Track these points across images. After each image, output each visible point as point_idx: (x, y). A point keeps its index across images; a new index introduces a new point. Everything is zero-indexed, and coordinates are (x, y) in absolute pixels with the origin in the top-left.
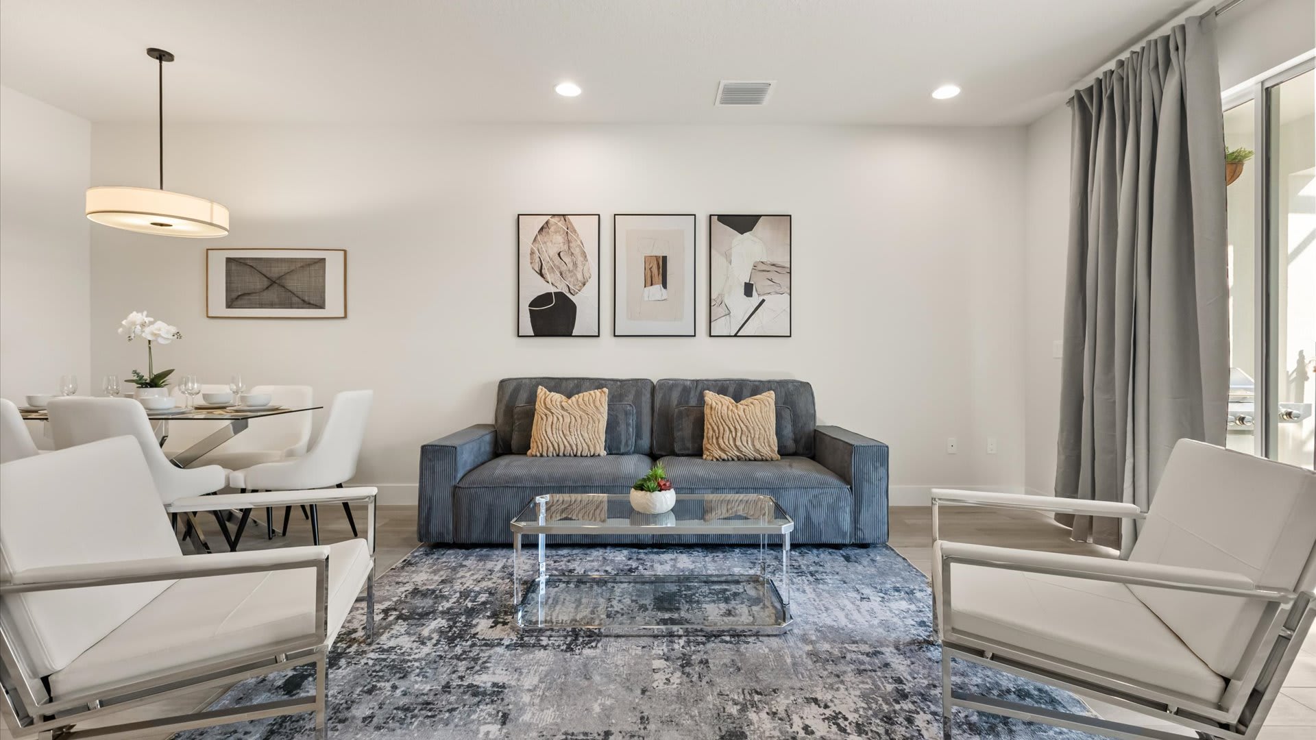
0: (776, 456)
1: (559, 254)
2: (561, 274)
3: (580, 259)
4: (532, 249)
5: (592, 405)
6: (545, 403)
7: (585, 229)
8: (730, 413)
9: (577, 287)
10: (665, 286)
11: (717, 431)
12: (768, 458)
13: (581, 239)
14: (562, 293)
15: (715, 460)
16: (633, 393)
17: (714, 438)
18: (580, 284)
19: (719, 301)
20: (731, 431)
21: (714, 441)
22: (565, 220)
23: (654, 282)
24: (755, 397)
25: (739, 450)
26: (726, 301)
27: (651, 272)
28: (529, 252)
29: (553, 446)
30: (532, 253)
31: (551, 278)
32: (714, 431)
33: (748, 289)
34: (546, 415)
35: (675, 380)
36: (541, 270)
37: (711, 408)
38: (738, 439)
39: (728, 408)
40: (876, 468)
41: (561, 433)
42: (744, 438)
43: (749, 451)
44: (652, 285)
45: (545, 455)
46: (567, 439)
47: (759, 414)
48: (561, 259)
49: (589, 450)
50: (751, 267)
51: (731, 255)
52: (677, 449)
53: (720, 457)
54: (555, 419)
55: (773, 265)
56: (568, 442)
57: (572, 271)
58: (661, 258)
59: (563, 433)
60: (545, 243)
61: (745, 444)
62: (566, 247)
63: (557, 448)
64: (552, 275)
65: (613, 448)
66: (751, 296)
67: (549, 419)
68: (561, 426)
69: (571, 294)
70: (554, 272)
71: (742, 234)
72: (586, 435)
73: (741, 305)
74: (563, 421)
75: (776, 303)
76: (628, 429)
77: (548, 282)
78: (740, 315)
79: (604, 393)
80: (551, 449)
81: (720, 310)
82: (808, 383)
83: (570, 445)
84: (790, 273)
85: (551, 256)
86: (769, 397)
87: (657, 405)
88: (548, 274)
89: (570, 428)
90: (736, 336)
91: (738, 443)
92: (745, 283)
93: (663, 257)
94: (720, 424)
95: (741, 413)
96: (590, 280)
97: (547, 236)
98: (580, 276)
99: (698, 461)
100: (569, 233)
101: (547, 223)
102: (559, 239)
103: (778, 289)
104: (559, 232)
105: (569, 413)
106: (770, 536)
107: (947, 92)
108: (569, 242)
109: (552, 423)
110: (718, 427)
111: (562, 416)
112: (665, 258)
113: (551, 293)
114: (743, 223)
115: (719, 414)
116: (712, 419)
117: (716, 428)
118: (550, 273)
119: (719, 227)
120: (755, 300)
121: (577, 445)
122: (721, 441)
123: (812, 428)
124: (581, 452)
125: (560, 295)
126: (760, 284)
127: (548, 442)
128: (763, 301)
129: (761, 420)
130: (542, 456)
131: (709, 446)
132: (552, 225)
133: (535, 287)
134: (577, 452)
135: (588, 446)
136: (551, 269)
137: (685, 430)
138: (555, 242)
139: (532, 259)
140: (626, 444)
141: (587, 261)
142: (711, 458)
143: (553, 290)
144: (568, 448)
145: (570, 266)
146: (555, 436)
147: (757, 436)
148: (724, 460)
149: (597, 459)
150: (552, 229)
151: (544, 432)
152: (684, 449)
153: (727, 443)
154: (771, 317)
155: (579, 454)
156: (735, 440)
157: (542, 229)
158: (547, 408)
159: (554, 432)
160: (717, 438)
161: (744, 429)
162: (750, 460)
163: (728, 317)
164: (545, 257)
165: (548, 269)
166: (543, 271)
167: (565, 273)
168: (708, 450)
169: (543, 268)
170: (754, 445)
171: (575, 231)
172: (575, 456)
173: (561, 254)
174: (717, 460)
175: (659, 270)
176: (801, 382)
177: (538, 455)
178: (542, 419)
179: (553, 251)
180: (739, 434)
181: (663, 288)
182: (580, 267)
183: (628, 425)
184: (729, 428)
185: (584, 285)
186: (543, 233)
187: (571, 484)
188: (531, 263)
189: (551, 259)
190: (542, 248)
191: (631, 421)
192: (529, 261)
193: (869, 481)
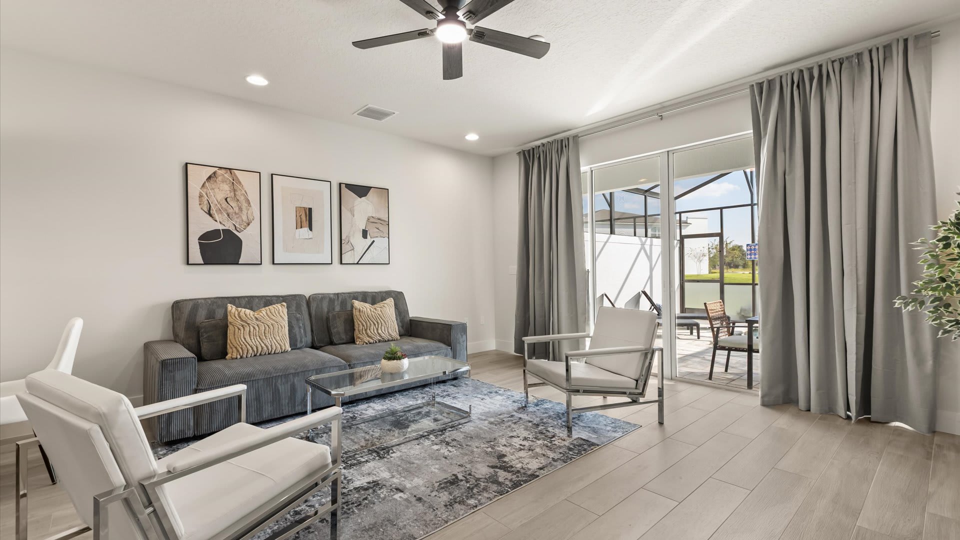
0: (399, 337)
1: (226, 199)
2: (228, 216)
3: (245, 205)
4: (200, 193)
5: (278, 315)
6: (240, 317)
7: (249, 183)
8: (372, 313)
9: (242, 226)
10: (311, 229)
11: (366, 326)
12: (396, 339)
13: (245, 189)
14: (229, 230)
15: (365, 344)
16: (295, 305)
17: (364, 330)
18: (245, 224)
19: (347, 241)
20: (375, 325)
21: (364, 332)
22: (231, 173)
23: (303, 226)
24: (383, 302)
25: (380, 336)
26: (352, 241)
27: (301, 218)
28: (198, 195)
29: (252, 348)
30: (201, 196)
31: (219, 218)
32: (363, 326)
33: (365, 234)
34: (243, 326)
35: (323, 294)
36: (209, 210)
37: (360, 311)
38: (379, 329)
39: (370, 310)
40: (462, 336)
41: (258, 338)
42: (383, 328)
43: (386, 337)
44: (301, 228)
45: (245, 357)
46: (263, 343)
47: (389, 312)
48: (228, 203)
49: (281, 348)
50: (366, 219)
51: (354, 211)
52: (335, 340)
53: (369, 342)
54: (252, 328)
55: (379, 219)
56: (265, 345)
57: (238, 214)
58: (308, 209)
59: (260, 338)
60: (213, 189)
61: (384, 332)
62: (232, 194)
63: (255, 350)
64: (220, 215)
65: (294, 346)
66: (367, 238)
67: (246, 329)
68: (257, 333)
69: (238, 231)
70: (221, 213)
71: (360, 198)
72: (278, 338)
73: (360, 244)
74: (259, 329)
75: (381, 243)
76: (300, 331)
77: (216, 221)
78: (360, 250)
79: (284, 306)
80: (251, 351)
81: (348, 246)
82: (402, 292)
83: (267, 346)
84: (388, 225)
85: (219, 200)
86: (390, 302)
87: (313, 312)
88: (216, 214)
89: (265, 334)
90: (357, 264)
91: (380, 331)
92: (363, 230)
93: (309, 208)
94: (367, 321)
95: (380, 313)
96: (253, 222)
97: (215, 184)
98: (244, 218)
99: (353, 346)
100: (235, 184)
101: (215, 173)
102: (226, 187)
103: (381, 234)
104: (226, 182)
105: (263, 323)
106: (434, 378)
107: (472, 137)
108: (235, 191)
109: (250, 331)
110: (366, 323)
111: (258, 325)
112: (310, 209)
113: (220, 230)
114: (361, 191)
115: (366, 313)
116: (362, 318)
117: (364, 324)
118: (218, 214)
119: (346, 192)
120: (369, 241)
121: (271, 346)
122: (368, 331)
123: (408, 319)
124: (275, 351)
125: (227, 232)
126: (372, 231)
127: (248, 346)
128: (374, 241)
129: (390, 314)
130: (241, 357)
131: (359, 335)
132: (219, 176)
133: (202, 224)
134: (271, 351)
135: (280, 345)
136: (219, 211)
137: (339, 328)
138: (221, 191)
139: (200, 201)
140: (301, 342)
141: (251, 206)
142: (362, 343)
143: (221, 227)
144: (265, 348)
145: (236, 209)
146: (253, 341)
147: (390, 326)
148: (370, 343)
149: (285, 355)
150: (220, 178)
151: (243, 339)
152: (341, 340)
153: (373, 332)
154: (377, 253)
155: (273, 352)
156: (377, 330)
157: (210, 177)
158: (242, 320)
159: (252, 338)
160: (366, 330)
161: (383, 322)
162: (385, 341)
163: (352, 251)
164: (214, 202)
165: (216, 211)
166: (211, 212)
167: (232, 215)
168: (359, 338)
169: (211, 209)
170: (388, 332)
171: (240, 183)
172: (269, 354)
173: (228, 200)
174: (367, 343)
175: (307, 218)
176: (398, 292)
177: (239, 357)
178: (239, 329)
179: (220, 196)
180: (380, 326)
181: (309, 230)
182: (245, 212)
183: (300, 327)
184: (374, 323)
185: (249, 225)
186: (211, 182)
187: (293, 371)
188: (200, 204)
189: (219, 203)
190: (210, 193)
191: (301, 325)
192: (198, 203)
193: (459, 343)
